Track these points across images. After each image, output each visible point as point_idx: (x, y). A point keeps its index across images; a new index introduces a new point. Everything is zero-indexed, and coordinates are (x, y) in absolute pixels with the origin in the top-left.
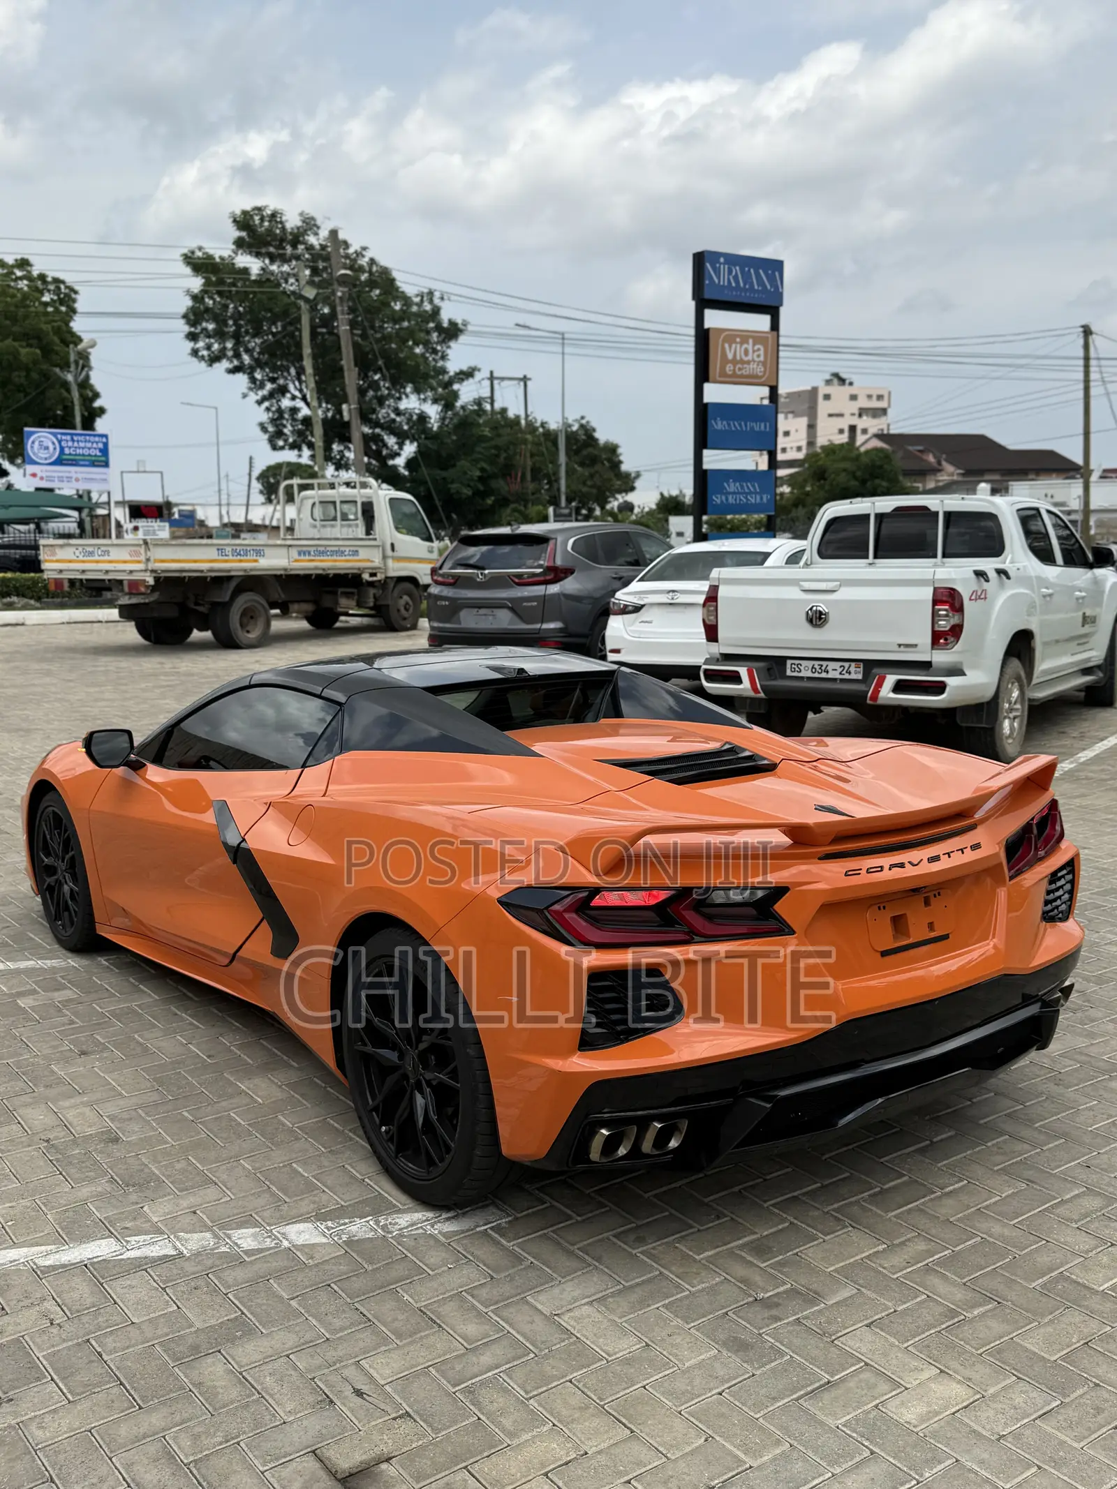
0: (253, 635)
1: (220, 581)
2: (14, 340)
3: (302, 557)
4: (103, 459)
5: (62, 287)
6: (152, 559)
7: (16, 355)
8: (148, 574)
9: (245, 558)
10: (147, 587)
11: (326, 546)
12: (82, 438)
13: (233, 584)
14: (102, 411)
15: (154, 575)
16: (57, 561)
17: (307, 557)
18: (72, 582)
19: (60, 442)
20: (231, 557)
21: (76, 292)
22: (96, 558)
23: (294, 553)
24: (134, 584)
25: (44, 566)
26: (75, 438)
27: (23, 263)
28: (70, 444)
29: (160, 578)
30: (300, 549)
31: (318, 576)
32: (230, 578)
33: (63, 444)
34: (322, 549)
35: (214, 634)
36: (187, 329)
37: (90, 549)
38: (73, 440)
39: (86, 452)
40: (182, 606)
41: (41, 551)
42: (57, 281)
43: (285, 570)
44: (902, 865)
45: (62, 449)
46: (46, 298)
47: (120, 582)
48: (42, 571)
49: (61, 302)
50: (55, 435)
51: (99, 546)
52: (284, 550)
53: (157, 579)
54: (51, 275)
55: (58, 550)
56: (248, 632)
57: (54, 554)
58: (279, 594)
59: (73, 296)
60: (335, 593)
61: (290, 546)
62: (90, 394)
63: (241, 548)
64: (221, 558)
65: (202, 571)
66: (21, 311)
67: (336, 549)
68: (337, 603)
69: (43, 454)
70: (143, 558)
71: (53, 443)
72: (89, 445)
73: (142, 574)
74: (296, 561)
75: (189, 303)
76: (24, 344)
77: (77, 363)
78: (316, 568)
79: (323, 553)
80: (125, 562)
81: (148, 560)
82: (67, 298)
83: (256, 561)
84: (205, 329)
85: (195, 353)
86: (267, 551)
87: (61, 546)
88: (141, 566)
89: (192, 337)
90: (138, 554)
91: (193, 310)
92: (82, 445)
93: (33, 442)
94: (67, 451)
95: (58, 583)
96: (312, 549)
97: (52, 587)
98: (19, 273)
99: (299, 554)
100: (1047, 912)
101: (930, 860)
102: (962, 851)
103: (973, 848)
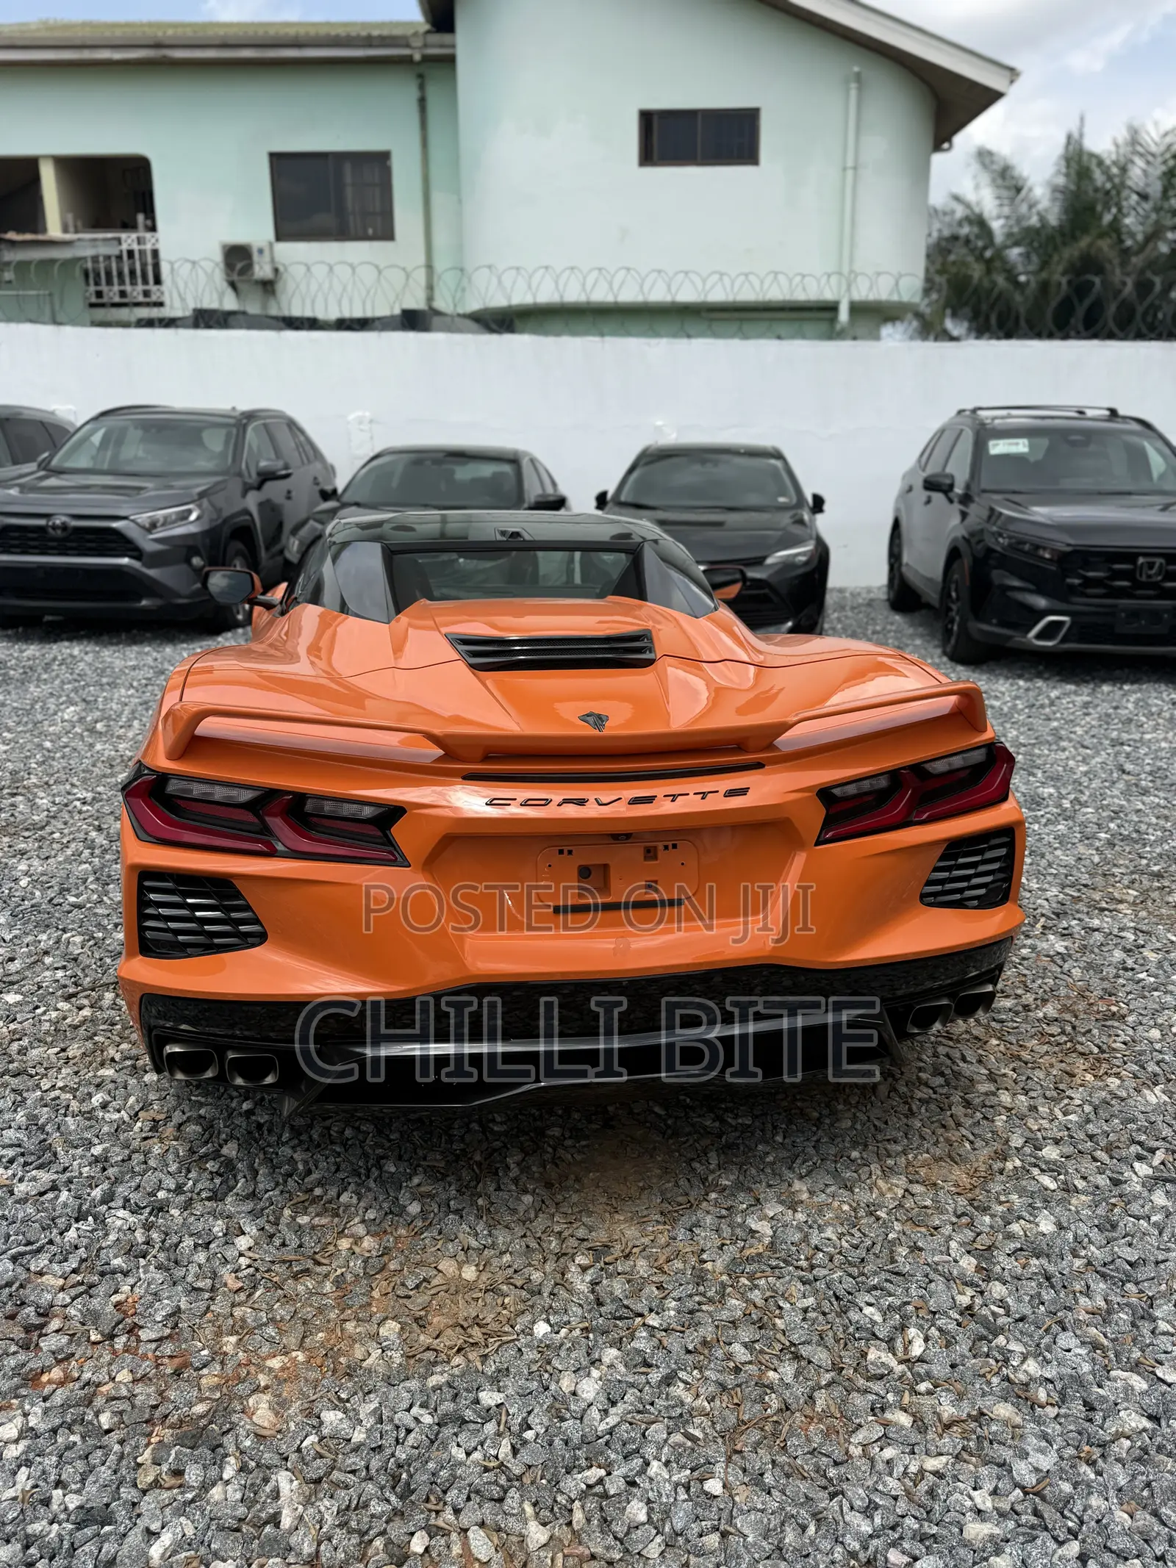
44: (581, 802)
100: (935, 894)
101: (636, 801)
102: (704, 795)
103: (731, 793)
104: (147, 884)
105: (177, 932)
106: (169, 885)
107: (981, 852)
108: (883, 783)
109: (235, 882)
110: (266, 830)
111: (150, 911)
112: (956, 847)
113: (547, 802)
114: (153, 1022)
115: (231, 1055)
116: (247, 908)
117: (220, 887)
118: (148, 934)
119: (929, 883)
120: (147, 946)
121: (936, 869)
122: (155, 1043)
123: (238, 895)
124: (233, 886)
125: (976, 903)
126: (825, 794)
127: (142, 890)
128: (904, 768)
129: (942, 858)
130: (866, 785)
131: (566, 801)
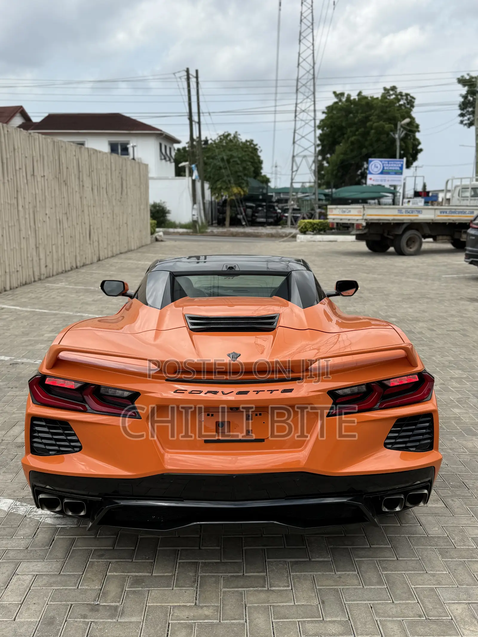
0: (412, 250)
1: (398, 225)
2: (384, 122)
3: (442, 214)
4: (400, 171)
5: (409, 97)
6: (366, 214)
7: (383, 127)
8: (363, 221)
9: (412, 214)
10: (363, 227)
11: (455, 209)
12: (392, 162)
13: (404, 227)
14: (421, 150)
15: (366, 221)
16: (334, 215)
17: (445, 214)
18: (337, 224)
19: (383, 164)
20: (404, 214)
21: (414, 99)
22: (346, 214)
23: (438, 212)
24: (358, 225)
25: (329, 217)
26: (390, 162)
27: (394, 88)
28: (387, 165)
29: (368, 223)
30: (442, 210)
31: (450, 224)
32: (403, 223)
33: (385, 165)
34: (453, 210)
35: (395, 248)
36: (459, 112)
37: (344, 210)
38: (388, 163)
39: (393, 168)
40: (382, 235)
41: (328, 210)
42: (407, 95)
43: (432, 220)
44: (215, 393)
45: (383, 167)
46: (402, 102)
47: (353, 224)
48: (327, 219)
49: (408, 103)
50: (381, 161)
51: (347, 208)
52: (433, 211)
53: (367, 224)
54: (404, 92)
55: (334, 210)
56: (411, 248)
57: (332, 212)
58: (427, 231)
59: (413, 100)
60: (461, 232)
61: (436, 209)
62: (417, 143)
63: (410, 210)
64: (399, 214)
65: (389, 220)
66: (388, 109)
67: (462, 210)
68: (461, 236)
69: (376, 170)
70: (362, 214)
71: (380, 165)
72: (395, 165)
73: (361, 221)
74: (439, 216)
75: (462, 100)
76: (388, 123)
77: (400, 130)
78: (449, 220)
79: (454, 212)
80: (356, 215)
81: (364, 215)
82: (411, 102)
83: (417, 216)
84: (468, 111)
85: (462, 122)
86: (424, 211)
87: (335, 209)
88: (361, 217)
89: (462, 115)
90: (360, 212)
91: (463, 103)
92: (392, 165)
93: (372, 165)
94: (385, 168)
95: (333, 224)
96: (448, 211)
97: (330, 226)
98: (391, 92)
99: (441, 212)
100: (392, 444)
101: (240, 393)
102: (272, 391)
103: (285, 391)
104: (35, 422)
105: (46, 444)
106: (44, 424)
107: (415, 424)
108: (364, 388)
109: (70, 423)
110: (84, 401)
111: (36, 434)
112: (401, 421)
113: (201, 392)
114: (35, 483)
115: (66, 501)
116: (74, 435)
117: (64, 424)
118: (35, 445)
119: (388, 438)
120: (34, 451)
121: (391, 432)
122: (36, 492)
123: (71, 429)
124: (68, 424)
125: (414, 449)
126: (332, 393)
127: (32, 426)
128: (373, 383)
129: (395, 426)
130: (356, 389)
131: (209, 392)
